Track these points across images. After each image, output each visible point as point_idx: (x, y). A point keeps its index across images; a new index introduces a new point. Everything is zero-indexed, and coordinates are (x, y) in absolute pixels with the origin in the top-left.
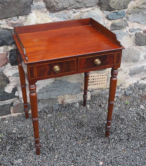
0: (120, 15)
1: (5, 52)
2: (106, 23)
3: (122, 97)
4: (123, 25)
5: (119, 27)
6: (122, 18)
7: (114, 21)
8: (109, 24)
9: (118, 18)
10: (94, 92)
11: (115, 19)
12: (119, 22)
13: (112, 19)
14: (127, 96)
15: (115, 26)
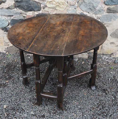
0: (115, 2)
1: (33, 15)
2: (103, 7)
3: (112, 63)
4: (116, 10)
5: (113, 11)
6: (116, 5)
7: (109, 6)
8: (105, 8)
9: (112, 4)
10: (91, 54)
11: (110, 4)
12: (113, 8)
13: (108, 5)
14: (115, 64)
15: (110, 10)
